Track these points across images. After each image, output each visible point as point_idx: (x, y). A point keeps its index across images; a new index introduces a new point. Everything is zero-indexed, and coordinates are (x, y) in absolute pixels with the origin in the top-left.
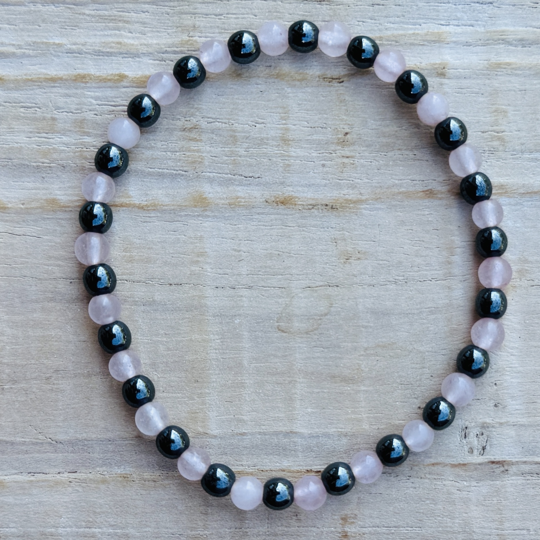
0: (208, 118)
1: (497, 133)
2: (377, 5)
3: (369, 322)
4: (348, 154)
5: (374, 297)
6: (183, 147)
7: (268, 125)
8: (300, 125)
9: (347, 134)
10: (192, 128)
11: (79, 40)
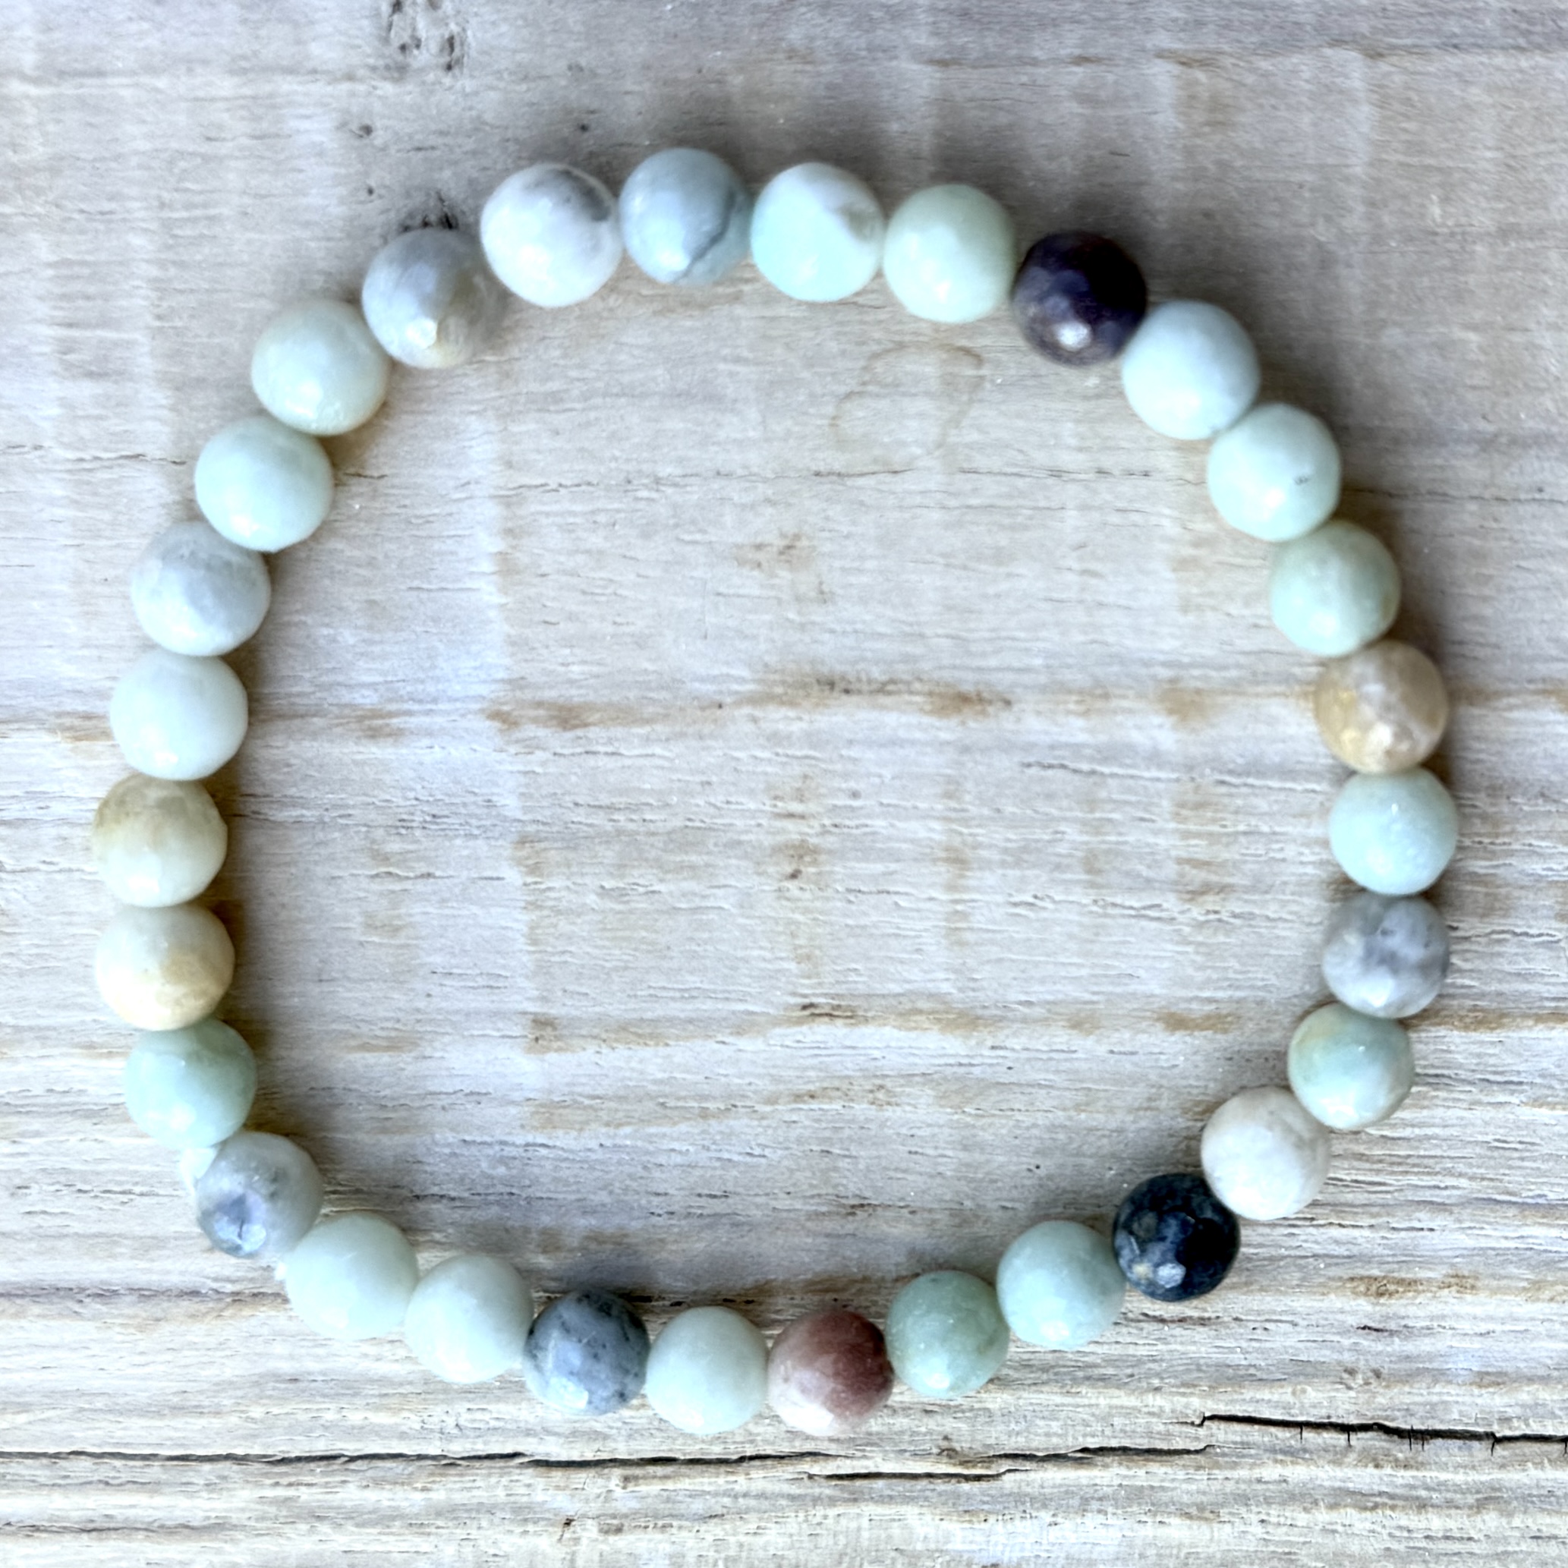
0: (1159, 919)
1: (390, 874)
2: (714, 1197)
3: (731, 374)
4: (789, 825)
5: (718, 444)
6: (1228, 845)
7: (1000, 898)
8: (918, 899)
9: (794, 876)
10: (1203, 893)
11: (1490, 1113)
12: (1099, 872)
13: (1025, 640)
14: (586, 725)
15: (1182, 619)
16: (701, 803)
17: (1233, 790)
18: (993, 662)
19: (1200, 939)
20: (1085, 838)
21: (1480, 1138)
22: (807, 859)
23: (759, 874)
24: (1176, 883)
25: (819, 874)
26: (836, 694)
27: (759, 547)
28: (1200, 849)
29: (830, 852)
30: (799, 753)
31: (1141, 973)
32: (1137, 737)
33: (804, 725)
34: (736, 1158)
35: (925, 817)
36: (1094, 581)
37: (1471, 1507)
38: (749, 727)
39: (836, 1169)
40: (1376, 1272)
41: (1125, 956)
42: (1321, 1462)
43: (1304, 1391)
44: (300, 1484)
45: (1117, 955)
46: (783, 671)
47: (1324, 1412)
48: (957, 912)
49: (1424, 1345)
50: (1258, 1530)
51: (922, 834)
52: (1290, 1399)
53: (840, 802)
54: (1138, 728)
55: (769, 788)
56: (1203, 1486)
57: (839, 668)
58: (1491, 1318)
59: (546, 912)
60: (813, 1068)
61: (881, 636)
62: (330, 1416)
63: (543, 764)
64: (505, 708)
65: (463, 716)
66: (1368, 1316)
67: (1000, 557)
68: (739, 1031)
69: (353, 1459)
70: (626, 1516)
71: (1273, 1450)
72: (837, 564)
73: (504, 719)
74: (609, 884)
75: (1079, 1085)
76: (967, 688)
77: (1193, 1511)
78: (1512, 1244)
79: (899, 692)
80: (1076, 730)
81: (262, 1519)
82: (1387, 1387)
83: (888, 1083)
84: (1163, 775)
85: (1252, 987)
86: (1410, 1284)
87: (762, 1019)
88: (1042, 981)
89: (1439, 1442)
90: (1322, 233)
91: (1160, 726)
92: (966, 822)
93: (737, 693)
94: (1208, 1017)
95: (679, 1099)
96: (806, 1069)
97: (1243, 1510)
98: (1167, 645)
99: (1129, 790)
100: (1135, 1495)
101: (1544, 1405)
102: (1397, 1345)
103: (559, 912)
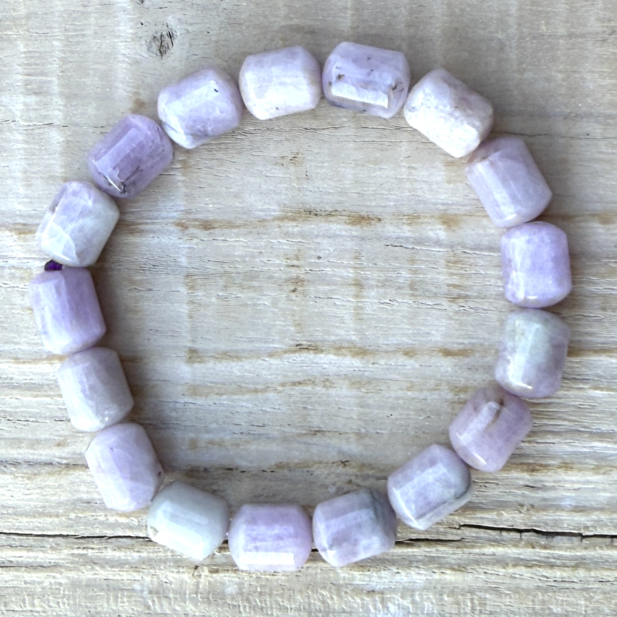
0: (440, 309)
2: (260, 426)
6: (468, 279)
7: (376, 301)
8: (343, 301)
9: (294, 291)
10: (458, 299)
11: (577, 393)
12: (416, 290)
13: (386, 195)
14: (214, 228)
15: (448, 186)
16: (258, 260)
17: (469, 255)
18: (374, 204)
19: (456, 317)
20: (410, 276)
21: (573, 403)
22: (299, 284)
23: (280, 290)
24: (447, 294)
25: (304, 290)
26: (311, 216)
27: (283, 158)
28: (456, 280)
29: (308, 281)
30: (296, 241)
31: (433, 332)
32: (431, 234)
33: (299, 229)
34: (269, 410)
35: (346, 267)
36: (413, 171)
37: (573, 567)
38: (277, 230)
39: (309, 415)
40: (531, 461)
41: (428, 325)
42: (509, 546)
43: (502, 514)
44: (88, 548)
45: (423, 325)
46: (291, 207)
47: (510, 523)
48: (359, 307)
49: (551, 494)
50: (483, 576)
51: (345, 274)
52: (496, 517)
53: (313, 261)
54: (432, 230)
55: (285, 255)
56: (460, 556)
57: (313, 206)
58: (578, 482)
59: (196, 305)
60: (300, 371)
61: (329, 193)
62: (102, 518)
63: (197, 244)
64: (183, 221)
65: (166, 224)
66: (528, 480)
67: (376, 162)
68: (271, 355)
69: (110, 538)
70: (219, 565)
71: (489, 540)
72: (312, 164)
73: (182, 226)
74: (220, 294)
75: (408, 379)
76: (364, 214)
77: (456, 567)
78: (587, 450)
79: (336, 215)
80: (406, 231)
81: (72, 562)
82: (537, 512)
83: (330, 378)
84: (441, 250)
85: (478, 338)
86: (546, 467)
87: (279, 350)
88: (393, 335)
89: (559, 537)
90: (500, 35)
91: (440, 229)
92: (362, 269)
93: (274, 215)
94: (460, 350)
95: (246, 383)
96: (297, 372)
97: (476, 567)
98: (443, 197)
99: (428, 256)
100: (432, 560)
101: (602, 521)
102: (541, 494)
103: (200, 305)
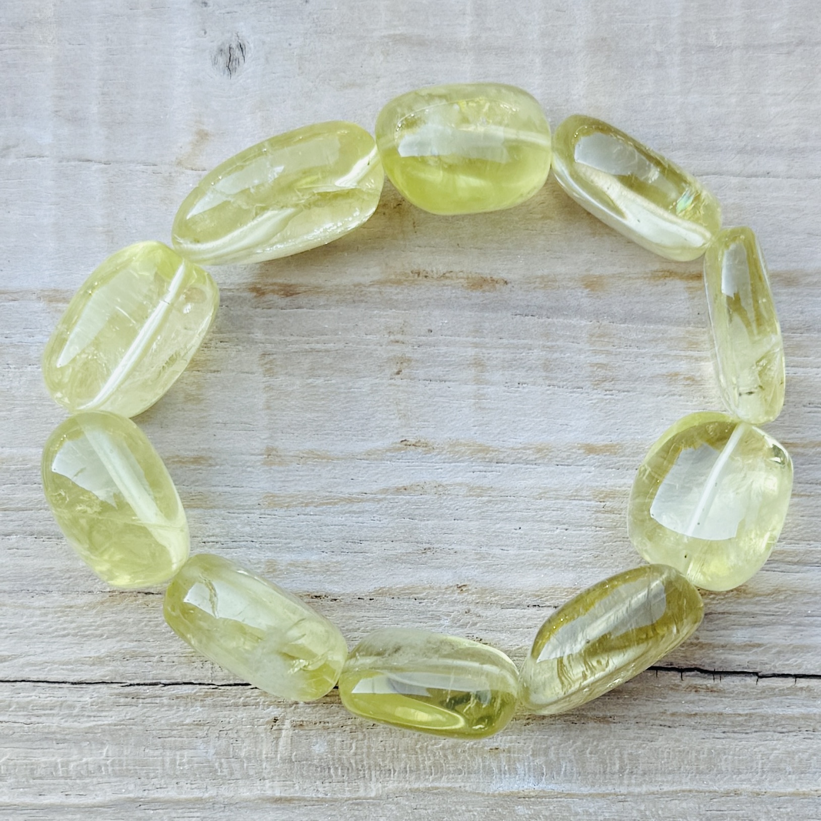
12: (551, 371)
14: (297, 294)
16: (353, 335)
19: (601, 405)
20: (544, 354)
22: (405, 364)
23: (381, 372)
24: (590, 377)
25: (411, 372)
26: (420, 278)
28: (601, 359)
29: (417, 361)
31: (572, 423)
32: (570, 301)
33: (404, 295)
35: (464, 343)
36: (548, 221)
37: (746, 714)
38: (377, 296)
39: (417, 528)
44: (138, 698)
45: (560, 414)
46: (394, 267)
47: (669, 661)
48: (479, 393)
54: (571, 295)
55: (387, 328)
57: (422, 266)
59: (274, 391)
64: (259, 286)
65: (237, 290)
69: (165, 685)
73: (258, 292)
76: (486, 275)
79: (452, 278)
80: (539, 297)
87: (380, 448)
89: (729, 677)
91: (582, 294)
92: (484, 345)
94: (605, 446)
98: (585, 253)
99: (567, 328)
103: (281, 392)
